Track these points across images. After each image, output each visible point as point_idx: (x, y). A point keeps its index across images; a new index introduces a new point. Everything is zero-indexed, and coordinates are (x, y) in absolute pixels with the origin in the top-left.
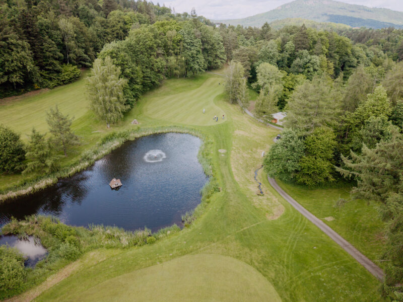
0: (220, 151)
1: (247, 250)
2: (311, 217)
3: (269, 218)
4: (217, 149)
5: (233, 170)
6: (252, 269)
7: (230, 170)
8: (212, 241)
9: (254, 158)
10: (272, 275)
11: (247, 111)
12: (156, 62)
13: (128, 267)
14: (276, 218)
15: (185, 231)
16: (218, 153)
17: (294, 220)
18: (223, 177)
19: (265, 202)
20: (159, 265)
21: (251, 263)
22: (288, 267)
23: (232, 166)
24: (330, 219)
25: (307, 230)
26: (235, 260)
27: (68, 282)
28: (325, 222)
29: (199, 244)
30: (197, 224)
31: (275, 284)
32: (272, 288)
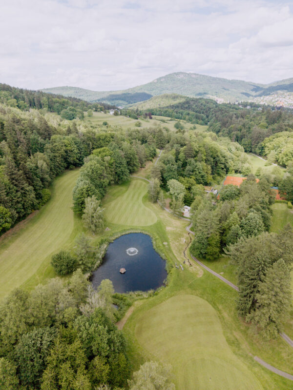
0: (164, 243)
1: (194, 291)
2: (214, 273)
3: (198, 277)
4: (162, 243)
5: (175, 255)
6: (198, 297)
7: (173, 254)
8: (179, 290)
9: (181, 244)
10: (206, 298)
11: (165, 209)
12: (104, 182)
13: (154, 305)
14: (201, 276)
15: (167, 288)
16: (164, 245)
17: (208, 276)
18: (172, 260)
19: (194, 269)
20: (164, 302)
21: (197, 295)
22: (210, 294)
23: (174, 252)
24: (222, 273)
25: (214, 279)
26: (191, 295)
27: (134, 313)
28: (220, 275)
29: (175, 292)
30: (171, 284)
31: (207, 300)
32: (207, 302)
